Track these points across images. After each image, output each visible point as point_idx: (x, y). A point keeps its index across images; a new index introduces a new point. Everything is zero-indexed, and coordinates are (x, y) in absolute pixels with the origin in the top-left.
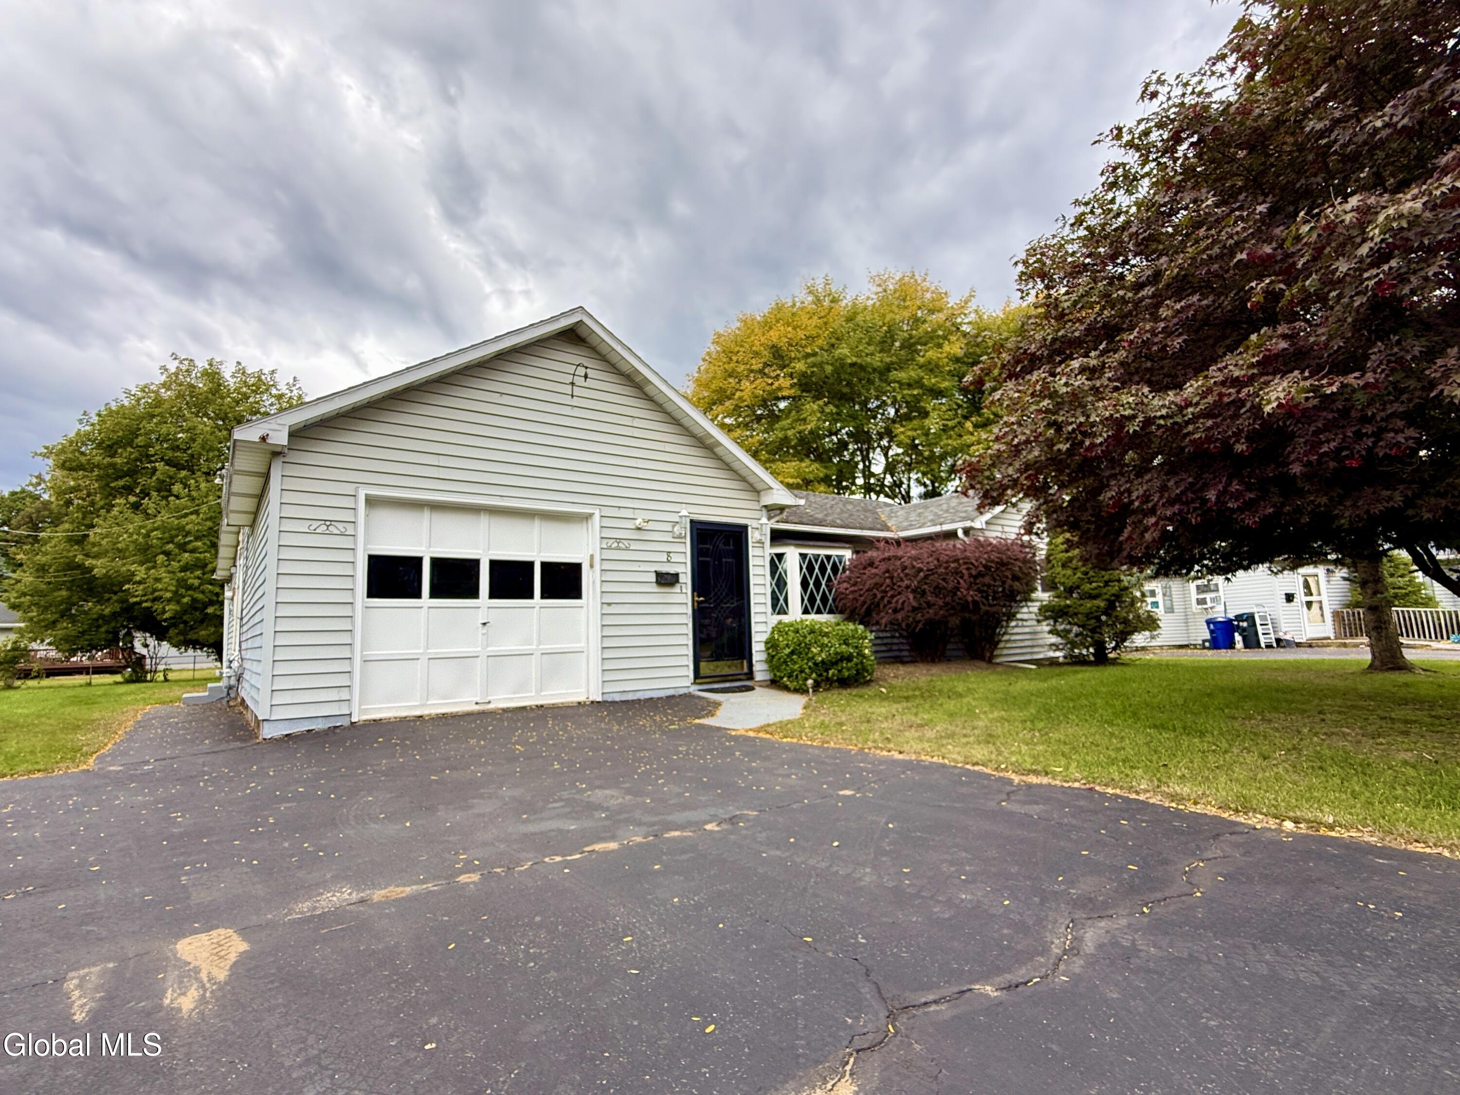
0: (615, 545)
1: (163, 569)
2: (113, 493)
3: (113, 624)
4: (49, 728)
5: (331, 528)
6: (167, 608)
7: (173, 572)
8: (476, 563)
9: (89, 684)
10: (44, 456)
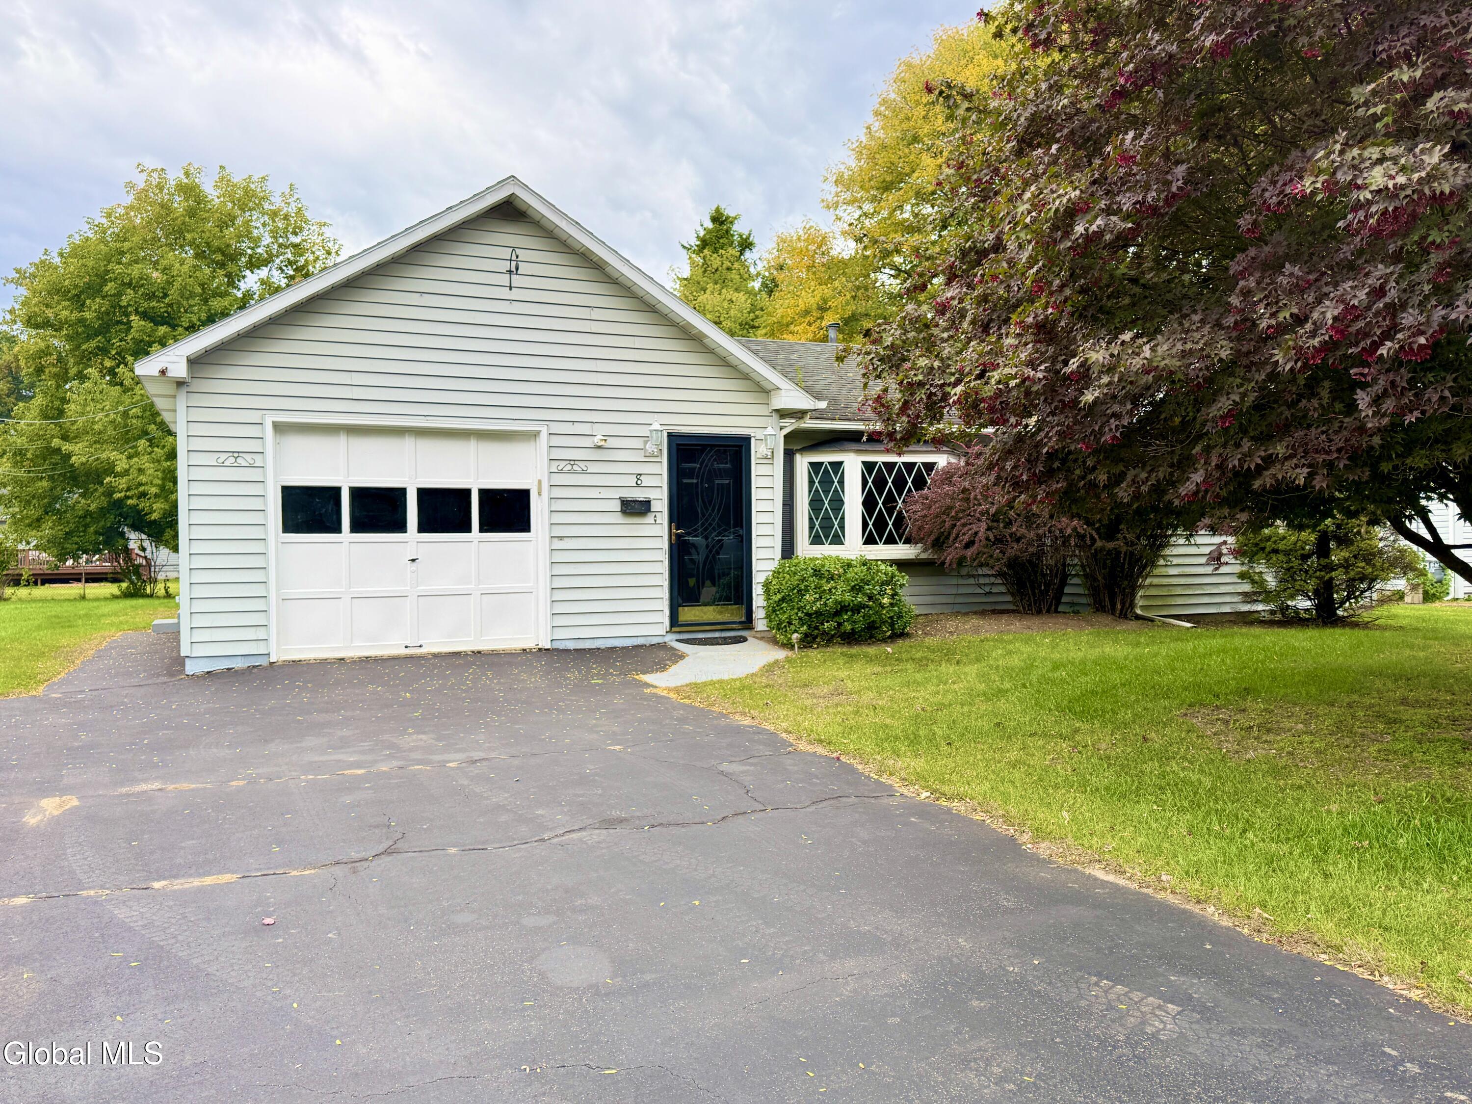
0: (569, 467)
1: (146, 457)
2: (85, 359)
3: (102, 523)
4: (15, 653)
5: (239, 460)
6: (155, 507)
7: (159, 461)
8: (402, 492)
9: (83, 597)
10: (17, 283)
